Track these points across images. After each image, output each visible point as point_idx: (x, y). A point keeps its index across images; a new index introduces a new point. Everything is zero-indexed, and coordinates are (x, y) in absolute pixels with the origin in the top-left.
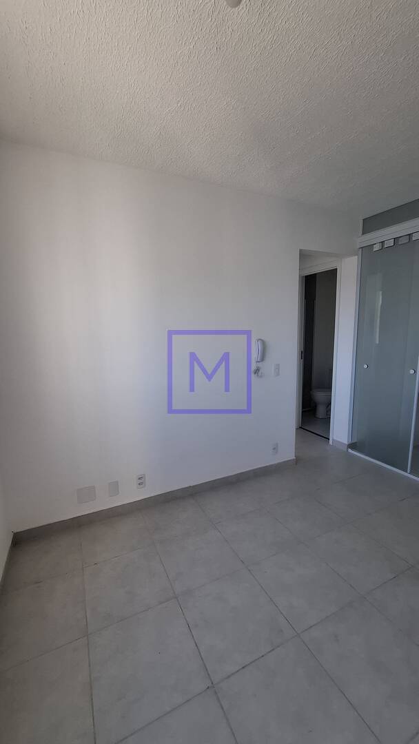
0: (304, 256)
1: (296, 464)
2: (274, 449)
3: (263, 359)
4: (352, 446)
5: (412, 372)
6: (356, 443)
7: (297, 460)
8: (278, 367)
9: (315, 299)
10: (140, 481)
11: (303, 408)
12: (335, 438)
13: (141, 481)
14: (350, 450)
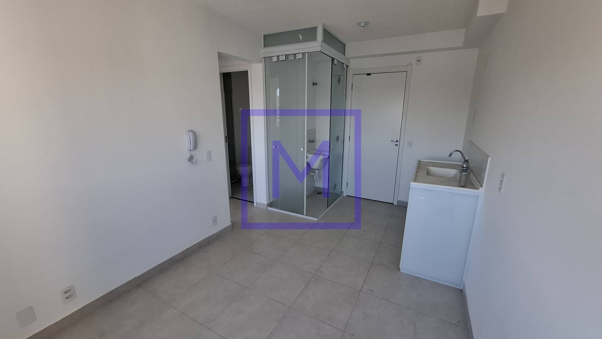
0: (221, 57)
1: (232, 228)
2: (214, 221)
3: (195, 147)
4: (270, 205)
5: (302, 149)
6: (272, 202)
7: (233, 225)
8: (209, 154)
9: (232, 92)
10: (67, 295)
11: (231, 180)
12: (258, 201)
13: (69, 294)
14: (269, 208)
